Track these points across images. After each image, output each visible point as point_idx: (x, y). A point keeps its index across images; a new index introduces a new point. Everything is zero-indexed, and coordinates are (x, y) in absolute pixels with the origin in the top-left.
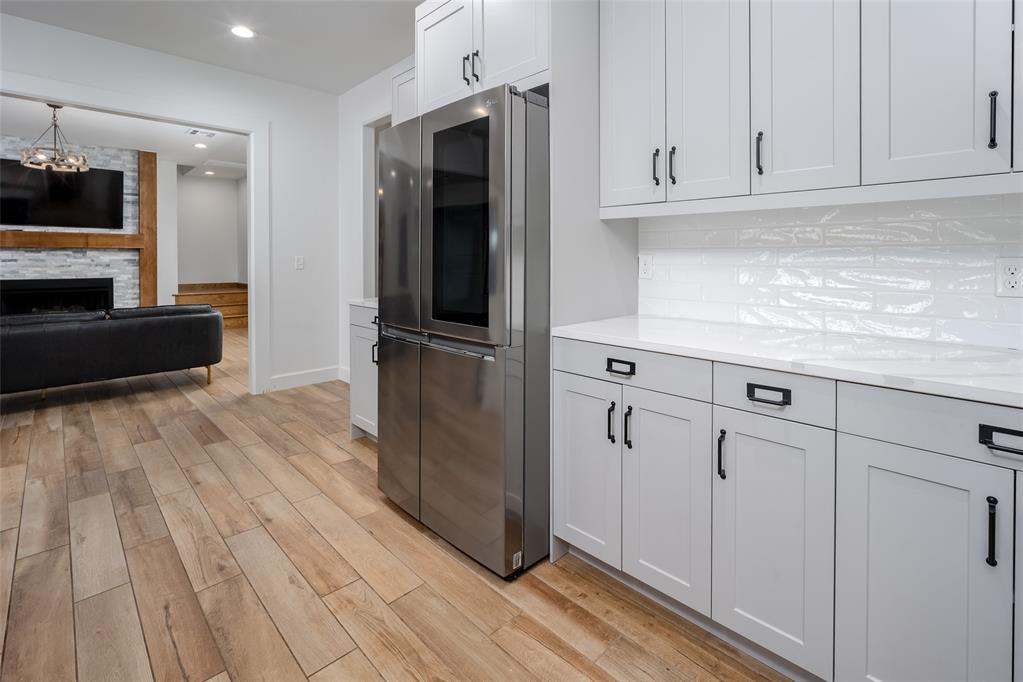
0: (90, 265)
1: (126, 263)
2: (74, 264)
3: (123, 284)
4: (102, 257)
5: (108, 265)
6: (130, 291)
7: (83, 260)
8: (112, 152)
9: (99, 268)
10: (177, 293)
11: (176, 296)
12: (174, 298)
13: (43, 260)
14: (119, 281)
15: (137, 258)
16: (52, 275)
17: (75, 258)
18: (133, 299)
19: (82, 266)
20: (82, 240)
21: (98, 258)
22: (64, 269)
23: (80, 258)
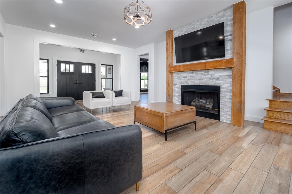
0: (210, 79)
1: (227, 77)
2: (204, 78)
3: (225, 90)
4: (215, 74)
5: (218, 79)
6: (229, 94)
7: (208, 76)
8: (220, 14)
9: (214, 80)
10: (271, 98)
11: (270, 101)
12: (268, 102)
13: (194, 77)
14: (223, 88)
15: (231, 74)
16: (197, 83)
17: (205, 75)
18: (230, 99)
19: (207, 79)
20: (204, 66)
21: (214, 75)
22: (201, 81)
23: (206, 75)
